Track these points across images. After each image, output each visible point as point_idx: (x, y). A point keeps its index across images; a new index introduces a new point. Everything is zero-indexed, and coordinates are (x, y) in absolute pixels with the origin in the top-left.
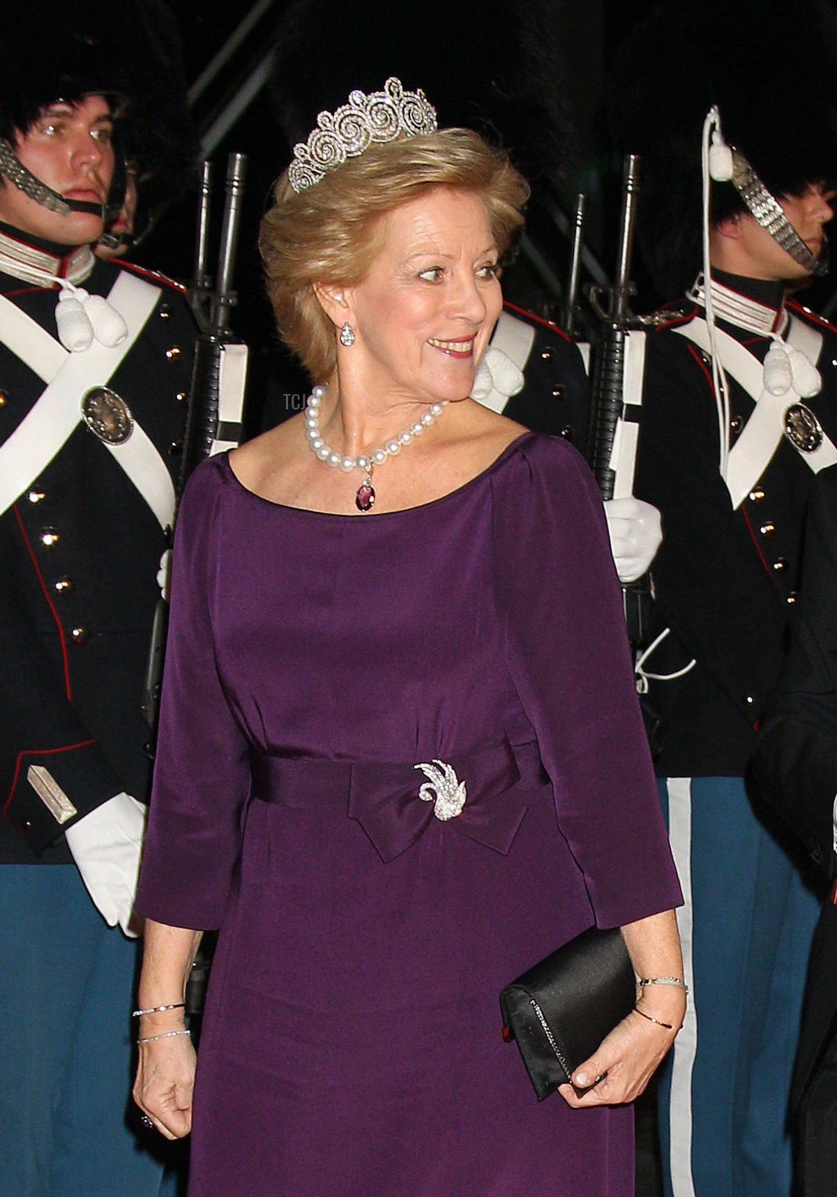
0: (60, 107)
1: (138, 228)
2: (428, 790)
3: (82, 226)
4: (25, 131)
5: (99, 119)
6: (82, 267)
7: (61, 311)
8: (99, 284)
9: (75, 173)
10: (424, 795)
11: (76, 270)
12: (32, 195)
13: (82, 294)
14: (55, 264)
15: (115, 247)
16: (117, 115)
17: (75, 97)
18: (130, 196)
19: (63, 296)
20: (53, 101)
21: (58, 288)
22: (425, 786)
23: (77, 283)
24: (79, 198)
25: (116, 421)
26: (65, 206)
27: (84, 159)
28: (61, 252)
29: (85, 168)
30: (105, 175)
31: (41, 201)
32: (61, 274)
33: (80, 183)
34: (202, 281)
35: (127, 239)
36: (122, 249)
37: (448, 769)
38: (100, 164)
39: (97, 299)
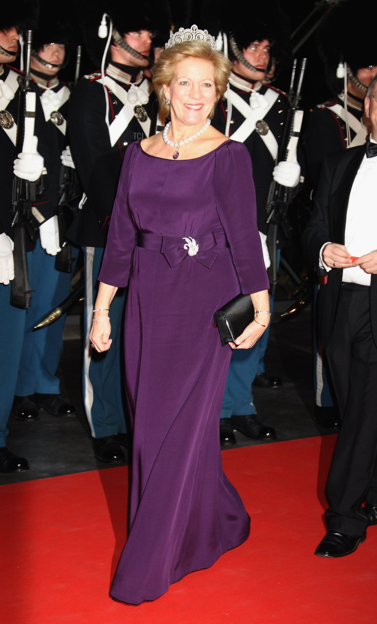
0: (256, 43)
1: (274, 77)
2: (187, 246)
3: (259, 75)
4: (246, 49)
5: (267, 46)
6: (258, 86)
7: (252, 99)
8: (262, 91)
9: (259, 61)
10: (185, 248)
11: (257, 87)
12: (246, 66)
13: (258, 94)
14: (251, 85)
15: (268, 81)
16: (271, 45)
17: (260, 40)
18: (273, 68)
19: (252, 94)
20: (254, 41)
21: (251, 92)
22: (186, 245)
23: (257, 91)
24: (259, 68)
25: (264, 129)
26: (255, 70)
27: (261, 57)
28: (253, 82)
29: (261, 60)
30: (267, 61)
31: (249, 68)
32: (252, 88)
33: (260, 63)
34: (291, 92)
35: (271, 79)
36: (270, 82)
37: (193, 240)
38: (265, 59)
39: (261, 96)
